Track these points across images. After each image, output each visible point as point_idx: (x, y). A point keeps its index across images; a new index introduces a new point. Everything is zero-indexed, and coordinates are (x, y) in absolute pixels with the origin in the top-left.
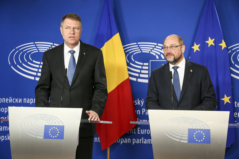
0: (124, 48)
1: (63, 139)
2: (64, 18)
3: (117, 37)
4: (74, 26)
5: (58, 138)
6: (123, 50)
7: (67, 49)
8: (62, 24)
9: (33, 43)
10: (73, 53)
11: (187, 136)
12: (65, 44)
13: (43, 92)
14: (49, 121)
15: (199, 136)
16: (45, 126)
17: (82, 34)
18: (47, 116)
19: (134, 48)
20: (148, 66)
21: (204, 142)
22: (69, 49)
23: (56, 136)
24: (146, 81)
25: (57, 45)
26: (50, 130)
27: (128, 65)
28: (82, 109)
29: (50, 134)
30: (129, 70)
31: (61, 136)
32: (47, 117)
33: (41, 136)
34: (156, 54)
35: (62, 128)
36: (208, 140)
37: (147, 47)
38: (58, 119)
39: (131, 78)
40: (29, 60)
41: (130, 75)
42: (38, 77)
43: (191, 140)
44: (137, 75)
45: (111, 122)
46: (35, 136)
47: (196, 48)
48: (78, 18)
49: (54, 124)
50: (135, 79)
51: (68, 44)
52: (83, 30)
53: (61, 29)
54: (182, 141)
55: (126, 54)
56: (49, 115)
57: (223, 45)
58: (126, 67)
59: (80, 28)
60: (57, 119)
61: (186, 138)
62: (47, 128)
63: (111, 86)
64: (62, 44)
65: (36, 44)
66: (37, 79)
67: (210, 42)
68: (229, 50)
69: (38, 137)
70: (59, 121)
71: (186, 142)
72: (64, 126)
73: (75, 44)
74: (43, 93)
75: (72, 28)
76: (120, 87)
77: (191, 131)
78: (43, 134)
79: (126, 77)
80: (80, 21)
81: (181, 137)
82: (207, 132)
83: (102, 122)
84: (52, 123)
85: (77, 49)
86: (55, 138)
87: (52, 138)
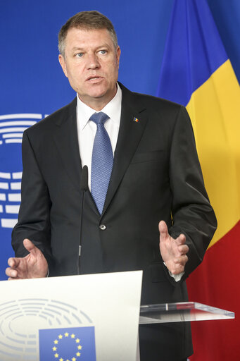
10: (101, 120)
14: (49, 317)
26: (56, 342)
32: (43, 307)
35: (88, 334)
53: (62, 61)
59: (113, 48)
60: (71, 310)
75: (90, 52)
80: (109, 29)
84: (60, 323)
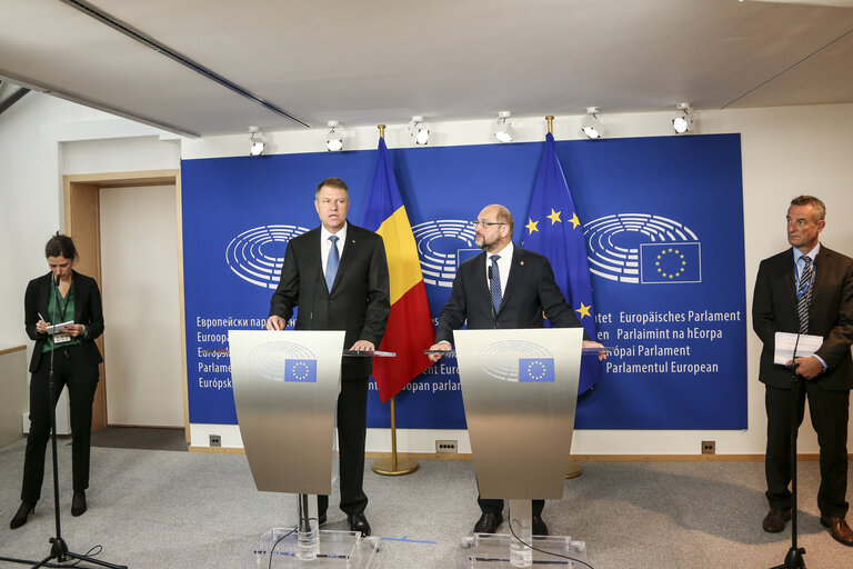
0: (413, 230)
2: (321, 186)
3: (401, 213)
4: (337, 197)
6: (411, 234)
7: (325, 234)
8: (317, 196)
9: (264, 227)
11: (517, 371)
12: (323, 228)
15: (537, 370)
17: (349, 211)
19: (430, 229)
20: (455, 259)
21: (544, 379)
22: (330, 235)
24: (450, 285)
25: (307, 230)
27: (421, 258)
30: (423, 267)
34: (468, 238)
36: (551, 376)
37: (451, 229)
39: (426, 281)
40: (258, 256)
41: (425, 276)
42: (274, 282)
43: (523, 376)
44: (437, 275)
45: (393, 355)
47: (532, 226)
48: (342, 185)
50: (434, 283)
51: (327, 226)
52: (351, 202)
53: (316, 204)
54: (509, 380)
55: (417, 240)
57: (575, 221)
58: (418, 262)
59: (346, 200)
61: (516, 375)
63: (396, 293)
64: (316, 227)
65: (269, 229)
66: (274, 287)
67: (555, 217)
68: (584, 230)
71: (516, 380)
73: (339, 227)
75: (333, 201)
76: (409, 296)
77: (523, 363)
79: (419, 278)
80: (345, 189)
81: (509, 372)
82: (550, 363)
83: (378, 353)
85: (342, 234)
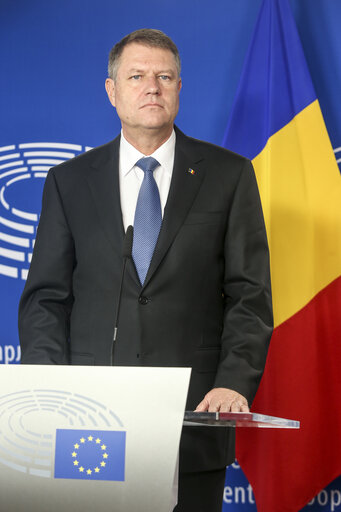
1: (122, 479)
2: (120, 45)
5: (105, 475)
9: (12, 147)
13: (47, 313)
14: (70, 415)
16: (59, 432)
18: (65, 398)
23: (97, 470)
26: (77, 446)
28: (189, 370)
29: (76, 463)
31: (116, 469)
32: (64, 401)
33: (43, 468)
38: (105, 408)
46: (23, 469)
49: (89, 426)
56: (69, 394)
60: (98, 410)
62: (65, 438)
65: (22, 151)
69: (34, 472)
70: (106, 414)
72: (124, 433)
74: (46, 318)
78: (50, 462)
86: (94, 476)
87: (84, 476)
